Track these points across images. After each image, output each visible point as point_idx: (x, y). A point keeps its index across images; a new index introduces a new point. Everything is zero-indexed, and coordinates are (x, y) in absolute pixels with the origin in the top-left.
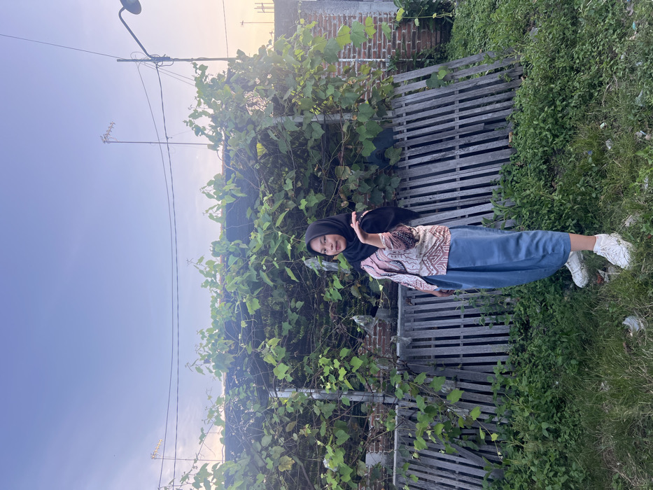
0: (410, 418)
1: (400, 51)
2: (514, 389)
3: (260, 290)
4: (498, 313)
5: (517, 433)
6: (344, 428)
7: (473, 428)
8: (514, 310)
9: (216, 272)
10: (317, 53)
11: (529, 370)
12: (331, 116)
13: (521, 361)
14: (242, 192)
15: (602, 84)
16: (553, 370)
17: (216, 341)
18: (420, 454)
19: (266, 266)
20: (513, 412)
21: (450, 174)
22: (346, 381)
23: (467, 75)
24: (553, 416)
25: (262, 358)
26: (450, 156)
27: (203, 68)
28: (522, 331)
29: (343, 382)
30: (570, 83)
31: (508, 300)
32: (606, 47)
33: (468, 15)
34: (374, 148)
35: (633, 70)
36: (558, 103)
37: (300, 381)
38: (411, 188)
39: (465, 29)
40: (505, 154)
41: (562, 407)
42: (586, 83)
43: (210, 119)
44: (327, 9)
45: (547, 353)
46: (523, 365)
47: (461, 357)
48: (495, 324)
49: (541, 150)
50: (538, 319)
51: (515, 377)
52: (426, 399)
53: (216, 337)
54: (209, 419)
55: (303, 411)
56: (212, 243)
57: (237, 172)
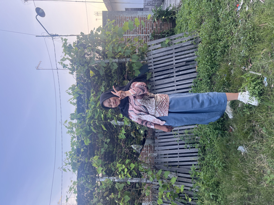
0: (157, 189)
1: (155, 31)
3: (90, 134)
4: (192, 143)
6: (128, 194)
8: (199, 142)
9: (73, 126)
10: (115, 33)
11: (206, 168)
12: (121, 59)
13: (203, 164)
14: (83, 92)
15: (229, 46)
16: (215, 169)
17: (73, 157)
19: (93, 124)
21: (172, 83)
22: (128, 174)
23: (178, 42)
24: (215, 190)
25: (92, 165)
26: (172, 76)
27: (66, 40)
28: (203, 151)
29: (126, 174)
30: (217, 46)
31: (197, 137)
32: (230, 30)
33: (181, 16)
34: (140, 73)
35: (240, 40)
36: (212, 54)
37: (110, 173)
38: (156, 89)
39: (180, 22)
40: (195, 75)
41: (218, 186)
42: (222, 46)
43: (70, 61)
44: (125, 14)
45: (212, 161)
46: (204, 166)
47: (179, 162)
48: (191, 148)
51: (200, 171)
52: (163, 181)
53: (73, 155)
54: (70, 191)
55: (111, 187)
56: (70, 114)
57: (80, 84)
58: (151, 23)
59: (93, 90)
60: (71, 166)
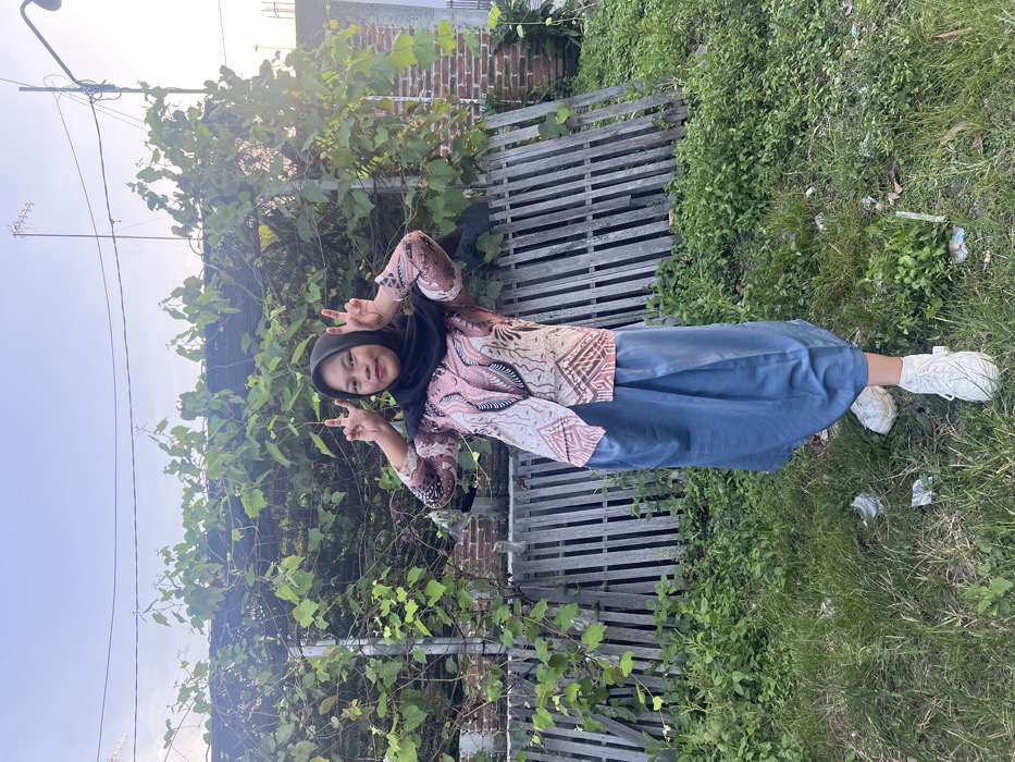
0: (527, 676)
1: (501, 88)
2: (688, 619)
3: (266, 474)
4: (659, 498)
5: (695, 691)
6: (418, 701)
7: (627, 685)
8: (685, 490)
9: (191, 446)
10: (360, 76)
11: (711, 586)
12: (385, 180)
13: (698, 572)
14: (232, 305)
15: (807, 126)
16: (747, 585)
17: (192, 565)
18: (544, 735)
19: (276, 433)
20: (688, 655)
21: (579, 277)
22: (419, 623)
23: (601, 118)
24: (749, 661)
25: (273, 592)
26: (580, 247)
27: (160, 93)
28: (698, 524)
29: (412, 625)
30: (759, 127)
31: (675, 475)
32: (812, 65)
33: (603, 32)
35: (853, 101)
36: (741, 157)
37: (341, 626)
38: (520, 300)
39: (600, 52)
40: (663, 244)
41: (762, 645)
42: (783, 124)
43: (176, 183)
44: (385, 16)
45: (737, 559)
46: (702, 580)
47: (606, 571)
48: (655, 515)
49: (718, 232)
50: (721, 504)
51: (690, 598)
52: (550, 643)
53: (192, 560)
54: (180, 703)
55: (348, 677)
56: (181, 396)
57: (222, 273)
58: (486, 56)
59: (274, 298)
60: (186, 601)
